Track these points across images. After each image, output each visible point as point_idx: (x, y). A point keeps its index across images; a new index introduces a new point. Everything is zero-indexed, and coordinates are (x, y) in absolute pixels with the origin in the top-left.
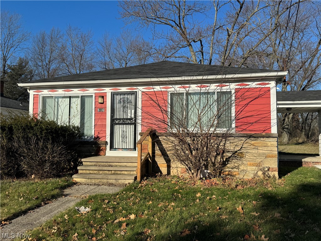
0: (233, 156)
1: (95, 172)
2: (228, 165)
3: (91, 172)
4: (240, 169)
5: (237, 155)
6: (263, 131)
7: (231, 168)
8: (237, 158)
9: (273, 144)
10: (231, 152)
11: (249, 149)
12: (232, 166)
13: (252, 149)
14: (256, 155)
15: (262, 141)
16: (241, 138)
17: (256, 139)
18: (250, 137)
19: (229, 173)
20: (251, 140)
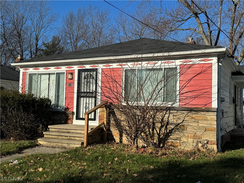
0: (175, 129)
1: (56, 137)
2: (171, 136)
3: (53, 137)
4: (182, 140)
5: (179, 127)
6: (204, 106)
7: (174, 139)
8: (179, 130)
9: (212, 118)
10: (174, 124)
11: (190, 122)
12: (175, 137)
13: (192, 122)
14: (196, 128)
15: (202, 114)
16: (183, 111)
17: (197, 113)
18: (191, 111)
19: (172, 144)
20: (192, 113)
